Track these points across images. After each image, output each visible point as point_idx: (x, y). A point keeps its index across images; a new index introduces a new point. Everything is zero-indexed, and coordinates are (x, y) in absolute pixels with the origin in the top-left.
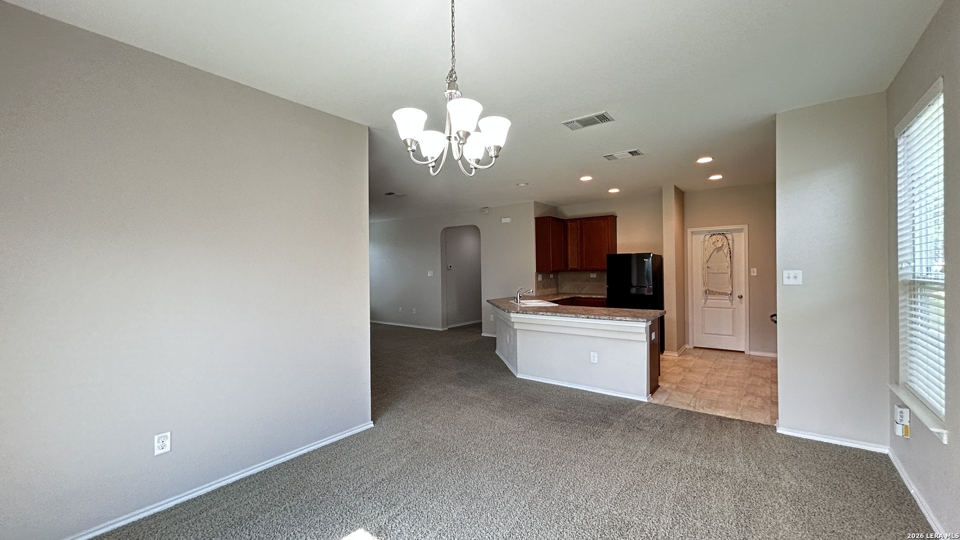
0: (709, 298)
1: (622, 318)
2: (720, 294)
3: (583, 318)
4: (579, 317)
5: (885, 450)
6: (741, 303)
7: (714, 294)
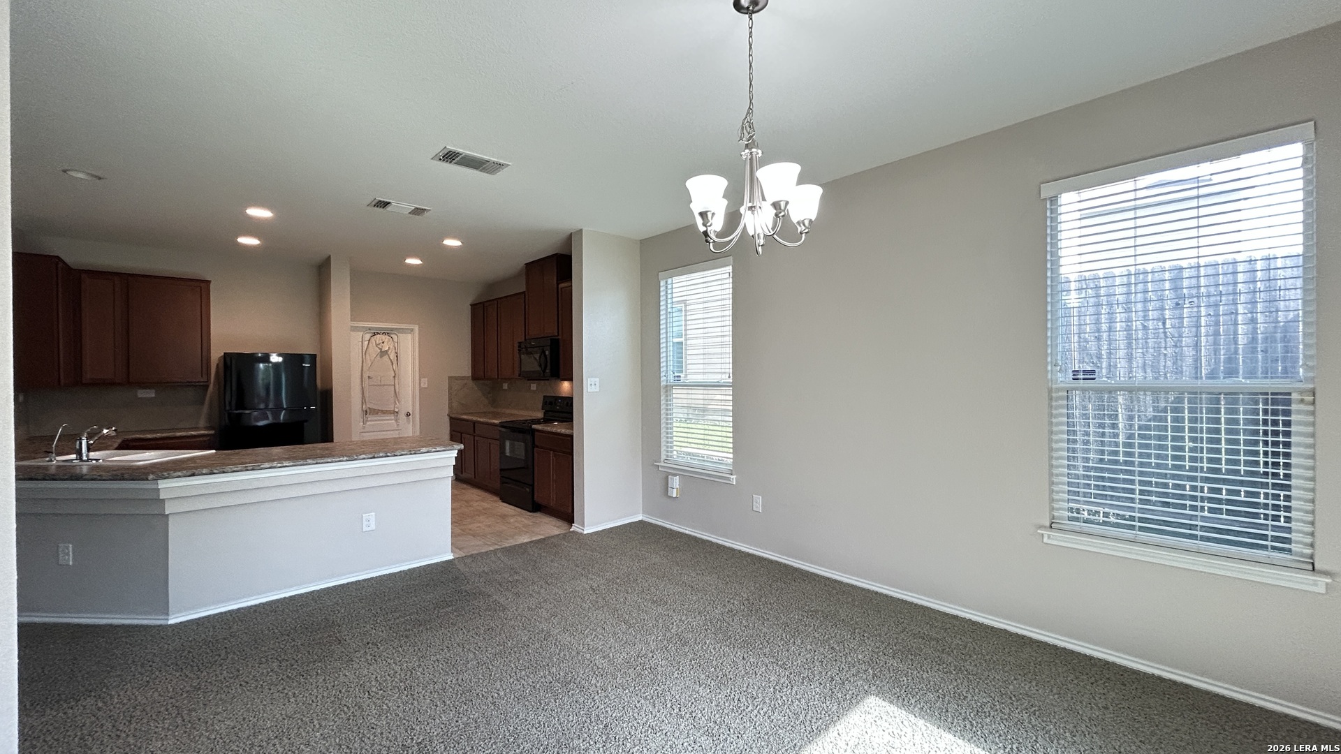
0: (369, 419)
1: (430, 449)
2: (384, 412)
3: (364, 459)
4: (355, 460)
5: (640, 517)
6: (409, 423)
7: (377, 413)
